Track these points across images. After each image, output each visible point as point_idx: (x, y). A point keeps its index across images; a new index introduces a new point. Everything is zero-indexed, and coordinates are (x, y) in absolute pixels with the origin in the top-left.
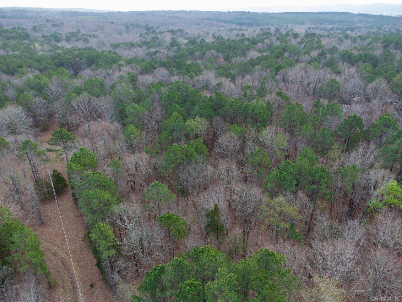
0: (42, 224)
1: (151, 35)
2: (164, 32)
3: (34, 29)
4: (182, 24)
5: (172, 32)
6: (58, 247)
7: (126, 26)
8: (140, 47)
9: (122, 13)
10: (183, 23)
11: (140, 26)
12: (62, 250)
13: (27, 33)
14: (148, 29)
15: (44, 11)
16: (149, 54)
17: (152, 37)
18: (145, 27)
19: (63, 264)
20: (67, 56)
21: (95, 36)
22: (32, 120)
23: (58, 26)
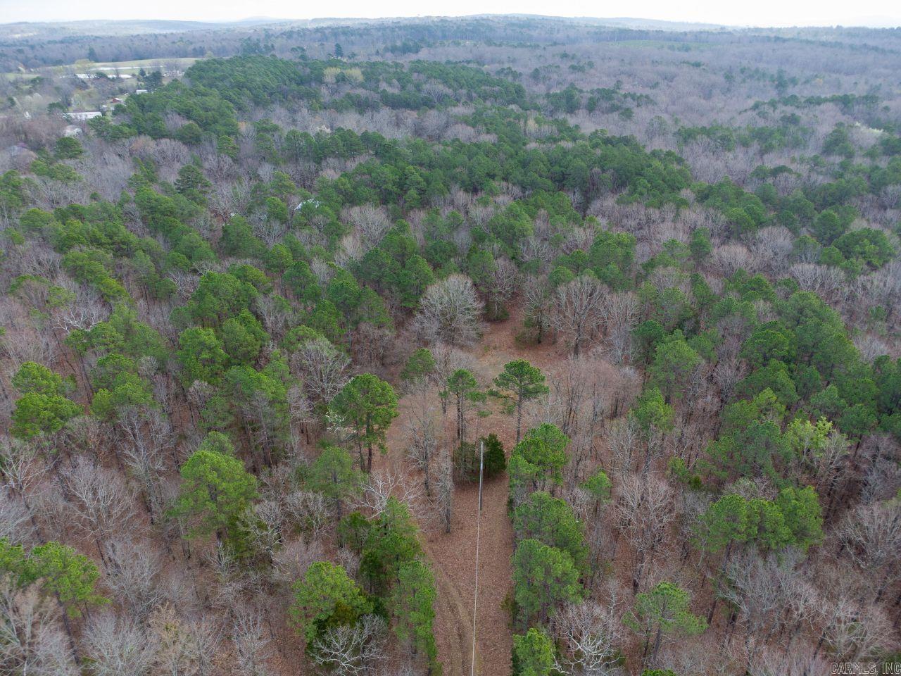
0: (448, 532)
1: (784, 108)
2: (819, 102)
3: (536, 75)
4: (882, 70)
5: (844, 103)
6: (460, 594)
7: (729, 77)
8: (745, 144)
9: (730, 33)
10: (886, 67)
11: (764, 75)
12: (466, 605)
13: (520, 86)
14: (782, 85)
15: (564, 26)
16: (761, 174)
17: (782, 115)
18: (776, 76)
19: (460, 635)
20: (579, 163)
21: (649, 100)
22: (482, 304)
23: (581, 69)
